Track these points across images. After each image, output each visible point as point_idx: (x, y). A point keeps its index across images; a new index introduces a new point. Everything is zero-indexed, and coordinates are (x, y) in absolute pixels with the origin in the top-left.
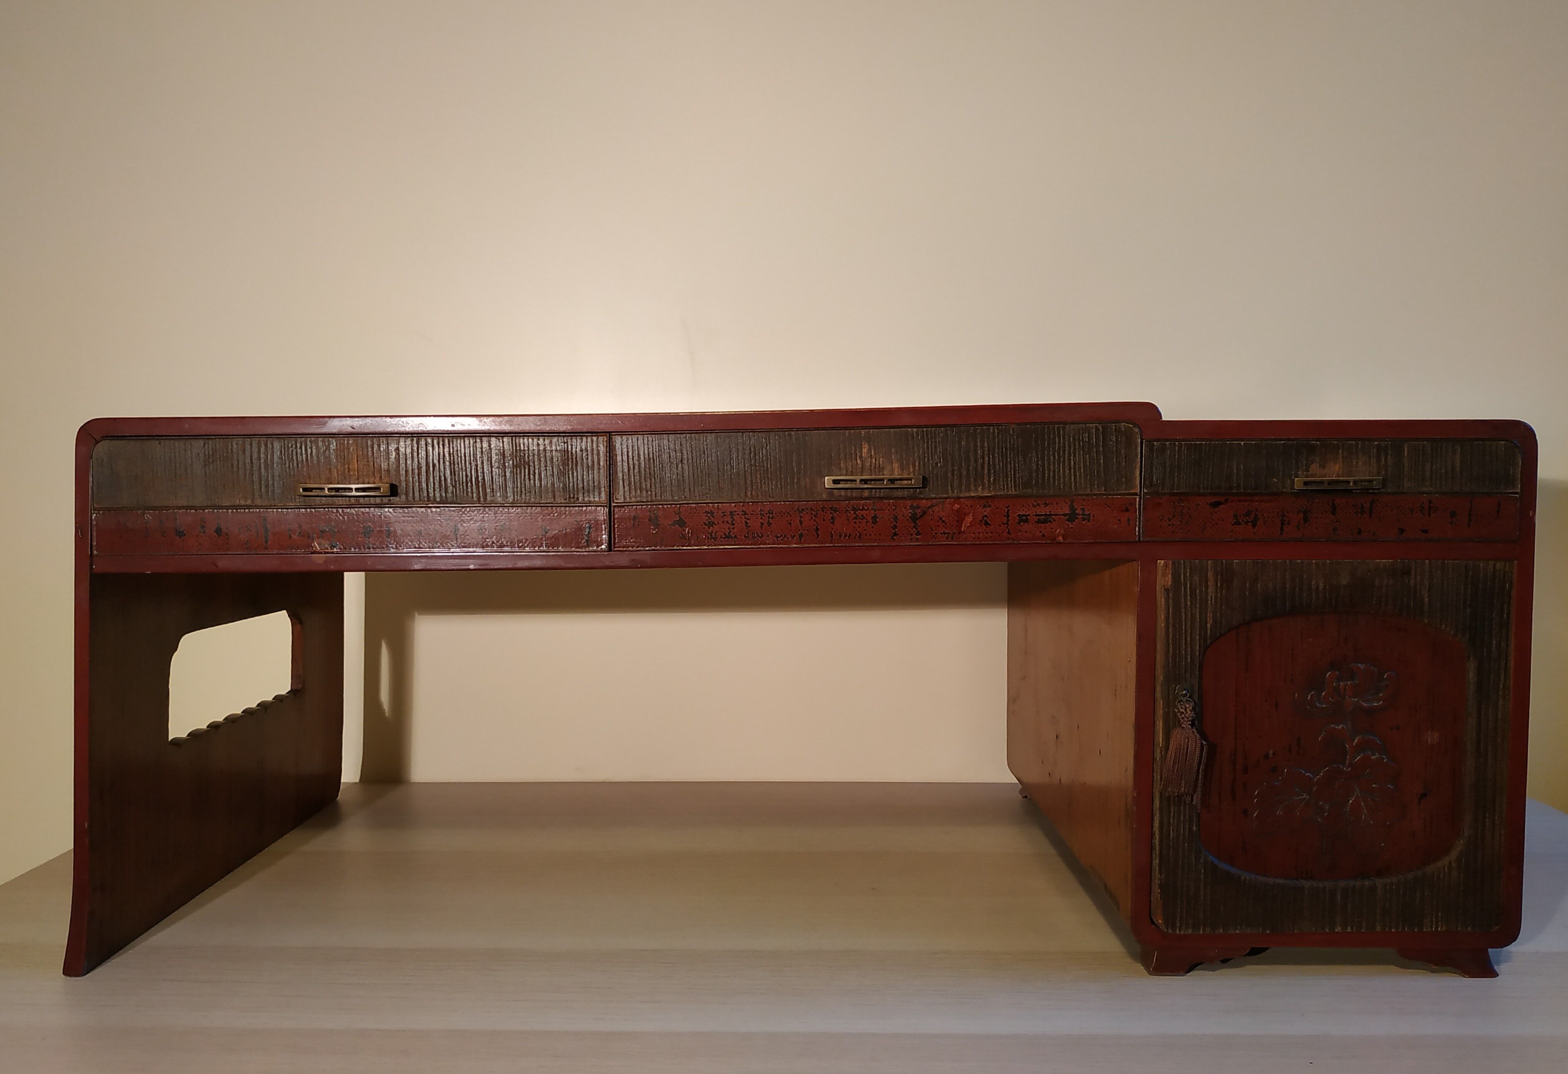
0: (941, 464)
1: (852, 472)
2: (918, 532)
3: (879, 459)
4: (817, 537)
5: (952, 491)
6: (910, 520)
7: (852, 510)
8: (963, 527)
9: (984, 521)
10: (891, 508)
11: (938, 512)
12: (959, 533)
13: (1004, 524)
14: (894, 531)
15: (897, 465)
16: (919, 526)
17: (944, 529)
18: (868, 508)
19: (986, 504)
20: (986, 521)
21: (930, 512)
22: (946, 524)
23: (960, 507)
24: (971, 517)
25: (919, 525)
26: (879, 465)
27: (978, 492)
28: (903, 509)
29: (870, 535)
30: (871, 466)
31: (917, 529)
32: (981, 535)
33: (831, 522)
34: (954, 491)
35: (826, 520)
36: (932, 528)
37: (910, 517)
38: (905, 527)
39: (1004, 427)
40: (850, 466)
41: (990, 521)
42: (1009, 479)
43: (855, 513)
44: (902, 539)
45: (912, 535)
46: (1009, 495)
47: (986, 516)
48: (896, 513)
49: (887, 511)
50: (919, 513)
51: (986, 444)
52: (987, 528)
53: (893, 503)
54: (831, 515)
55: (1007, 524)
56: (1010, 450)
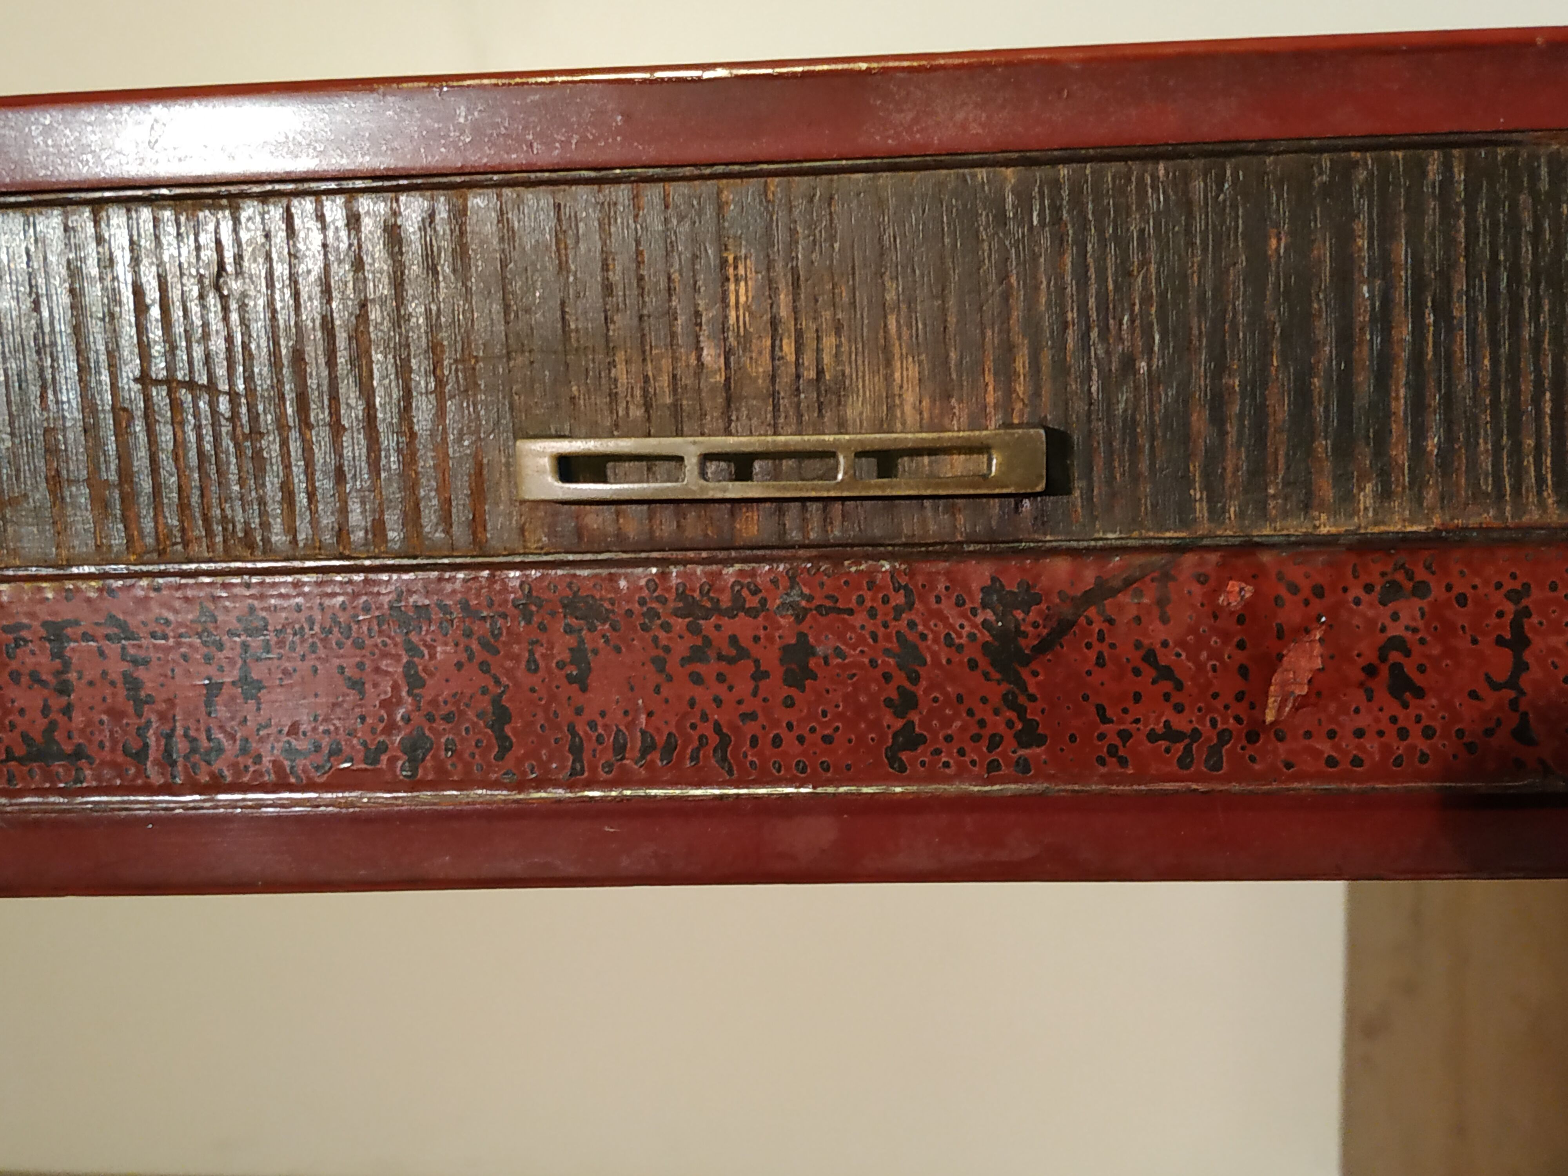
0: (1156, 362)
1: (676, 408)
2: (1030, 727)
3: (819, 339)
4: (500, 757)
5: (1211, 511)
6: (983, 663)
7: (676, 613)
8: (1272, 702)
9: (1384, 671)
10: (886, 600)
11: (1138, 619)
12: (1252, 737)
13: (1495, 686)
14: (899, 724)
15: (913, 371)
16: (1032, 698)
17: (1169, 715)
18: (763, 602)
19: (1400, 577)
20: (1397, 668)
21: (1090, 622)
22: (1179, 686)
23: (1256, 593)
24: (1317, 649)
25: (1032, 690)
26: (820, 372)
27: (1356, 512)
28: (947, 608)
29: (777, 741)
30: (773, 378)
31: (1021, 712)
32: (1372, 745)
33: (570, 679)
34: (1224, 510)
35: (542, 664)
36: (1101, 710)
37: (985, 645)
38: (960, 698)
39: (1501, 152)
40: (664, 380)
41: (1422, 669)
42: (1530, 442)
43: (692, 628)
44: (946, 765)
45: (995, 742)
46: (1532, 528)
47: (1398, 643)
48: (912, 625)
49: (859, 619)
50: (1035, 625)
51: (1401, 251)
52: (1405, 706)
53: (893, 573)
54: (571, 640)
55: (1512, 683)
56: (1535, 283)
